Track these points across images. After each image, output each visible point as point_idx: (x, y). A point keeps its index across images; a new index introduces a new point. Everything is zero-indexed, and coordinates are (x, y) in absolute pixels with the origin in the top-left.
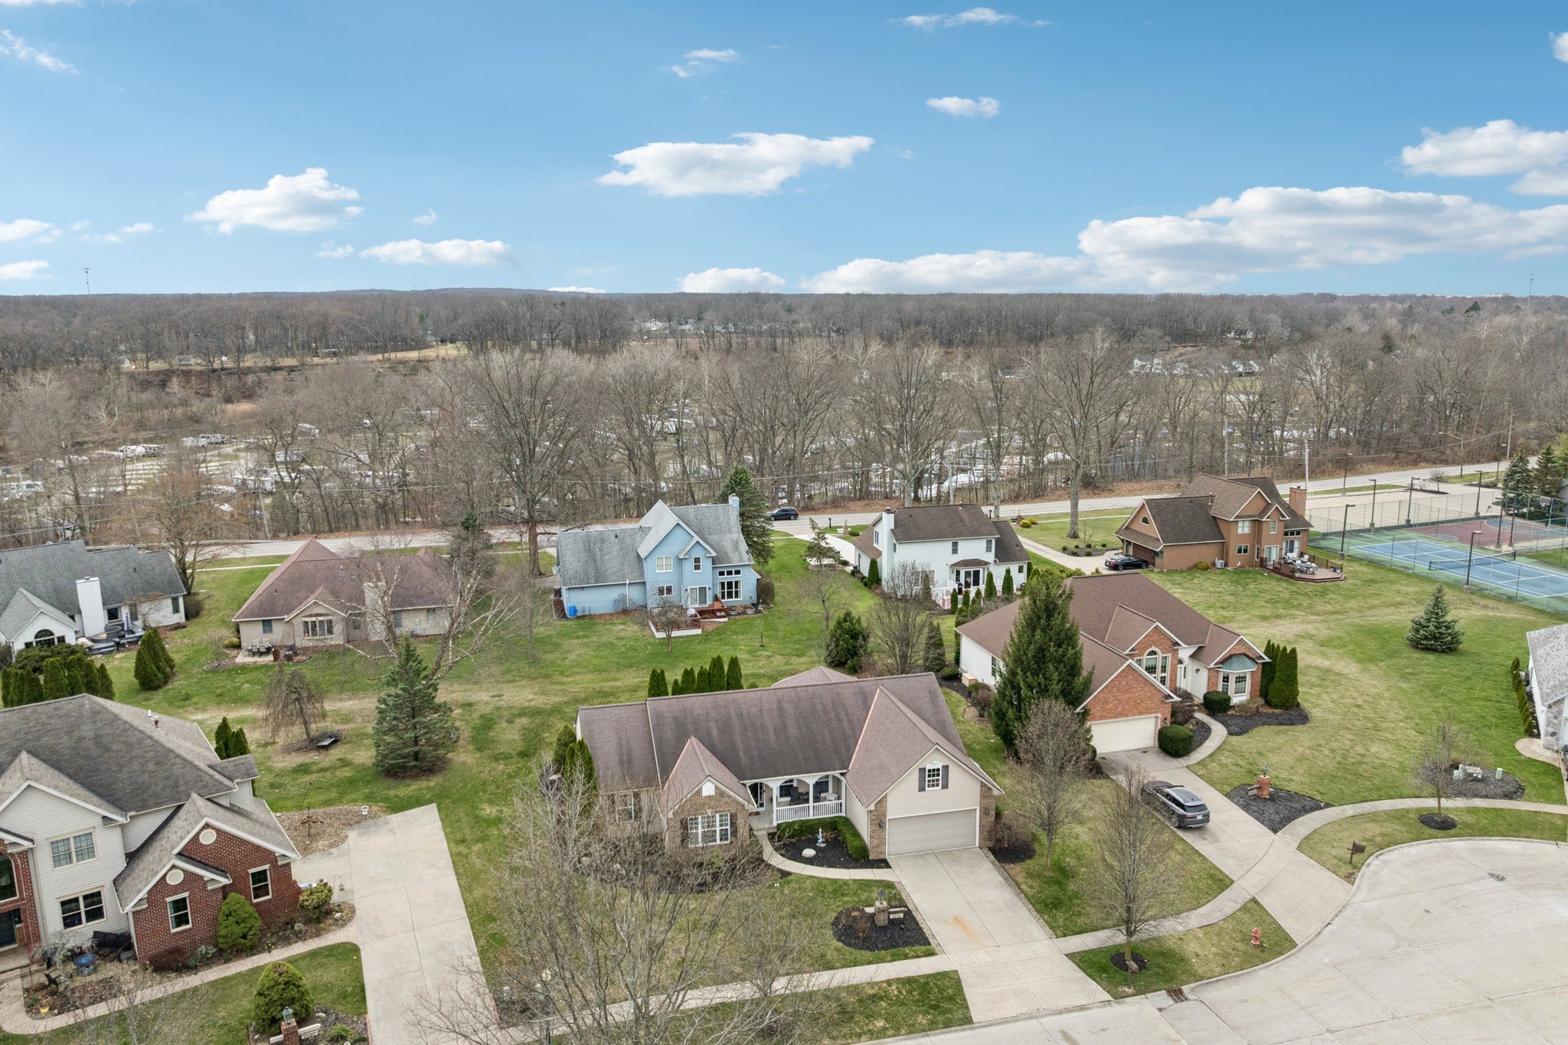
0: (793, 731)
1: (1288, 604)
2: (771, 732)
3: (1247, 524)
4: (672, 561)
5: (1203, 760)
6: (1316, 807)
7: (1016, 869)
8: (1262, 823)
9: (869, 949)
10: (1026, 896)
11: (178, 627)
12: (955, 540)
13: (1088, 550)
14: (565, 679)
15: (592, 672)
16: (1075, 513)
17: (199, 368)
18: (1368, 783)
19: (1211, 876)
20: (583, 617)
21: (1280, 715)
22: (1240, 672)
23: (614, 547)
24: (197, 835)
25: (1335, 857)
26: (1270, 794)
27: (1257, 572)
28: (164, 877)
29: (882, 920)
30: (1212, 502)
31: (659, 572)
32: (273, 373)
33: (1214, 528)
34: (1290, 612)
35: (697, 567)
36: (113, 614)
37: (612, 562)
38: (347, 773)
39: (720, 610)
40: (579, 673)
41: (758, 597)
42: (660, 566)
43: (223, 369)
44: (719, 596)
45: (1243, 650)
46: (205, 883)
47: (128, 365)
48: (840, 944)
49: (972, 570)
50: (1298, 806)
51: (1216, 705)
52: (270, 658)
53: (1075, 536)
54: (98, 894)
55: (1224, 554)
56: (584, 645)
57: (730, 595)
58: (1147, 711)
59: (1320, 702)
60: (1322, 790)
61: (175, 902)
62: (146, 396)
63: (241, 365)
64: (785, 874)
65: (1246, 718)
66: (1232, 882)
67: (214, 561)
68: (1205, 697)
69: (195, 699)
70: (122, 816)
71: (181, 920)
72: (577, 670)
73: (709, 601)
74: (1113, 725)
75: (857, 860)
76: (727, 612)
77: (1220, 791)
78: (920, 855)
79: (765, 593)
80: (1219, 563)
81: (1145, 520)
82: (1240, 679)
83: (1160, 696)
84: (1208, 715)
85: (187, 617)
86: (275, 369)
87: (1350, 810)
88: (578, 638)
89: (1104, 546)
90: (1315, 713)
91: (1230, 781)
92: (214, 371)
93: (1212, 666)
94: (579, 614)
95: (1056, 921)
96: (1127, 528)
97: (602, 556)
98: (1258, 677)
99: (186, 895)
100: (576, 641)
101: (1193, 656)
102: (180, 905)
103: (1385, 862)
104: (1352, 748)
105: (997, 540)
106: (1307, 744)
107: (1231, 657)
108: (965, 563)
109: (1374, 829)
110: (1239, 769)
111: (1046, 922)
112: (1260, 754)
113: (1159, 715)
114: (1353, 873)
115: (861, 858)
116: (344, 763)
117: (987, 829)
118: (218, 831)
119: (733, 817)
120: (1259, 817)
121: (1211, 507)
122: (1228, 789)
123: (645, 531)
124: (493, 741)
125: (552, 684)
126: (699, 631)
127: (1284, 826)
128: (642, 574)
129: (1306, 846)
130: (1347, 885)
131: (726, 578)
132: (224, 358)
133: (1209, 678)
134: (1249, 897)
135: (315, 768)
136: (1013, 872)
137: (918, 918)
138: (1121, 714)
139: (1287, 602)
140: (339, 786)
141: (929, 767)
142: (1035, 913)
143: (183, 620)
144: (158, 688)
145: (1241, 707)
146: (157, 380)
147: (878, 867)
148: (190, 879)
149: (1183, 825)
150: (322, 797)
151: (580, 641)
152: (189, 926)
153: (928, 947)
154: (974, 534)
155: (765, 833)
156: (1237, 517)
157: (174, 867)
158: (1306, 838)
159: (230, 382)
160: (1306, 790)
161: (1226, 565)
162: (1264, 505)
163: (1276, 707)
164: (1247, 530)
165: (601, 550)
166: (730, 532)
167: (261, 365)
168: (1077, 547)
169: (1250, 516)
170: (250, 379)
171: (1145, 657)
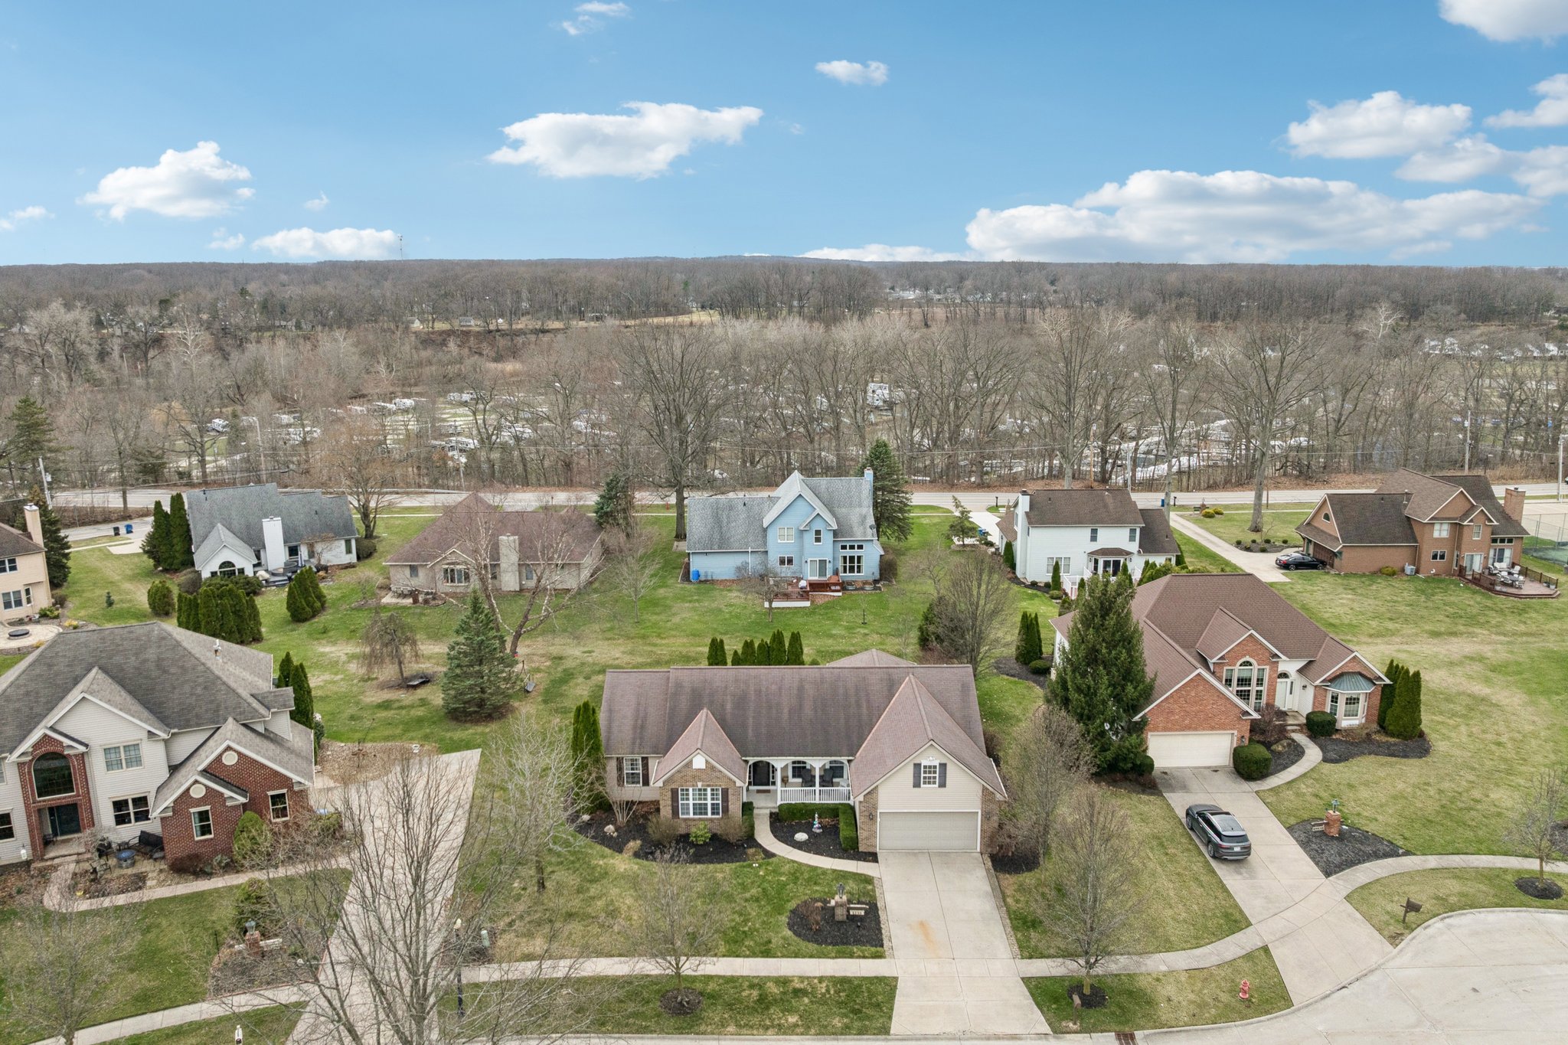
0: (808, 711)
1: (1473, 620)
2: (786, 711)
3: (1446, 527)
4: (793, 532)
5: (1279, 786)
6: (1393, 852)
7: (1010, 881)
8: (1317, 864)
9: (817, 942)
10: (1008, 911)
11: (349, 566)
12: (1094, 526)
13: (1267, 546)
14: (659, 641)
15: (688, 636)
16: (1258, 506)
17: (477, 329)
18: (1469, 834)
19: (1226, 915)
20: (706, 581)
21: (1395, 745)
22: (1353, 693)
23: (742, 515)
24: (221, 755)
25: (1388, 913)
26: (1341, 833)
27: (1452, 582)
28: (188, 790)
29: (840, 914)
30: (1408, 500)
31: (780, 544)
32: (541, 335)
33: (1408, 530)
34: (1471, 629)
35: (818, 540)
36: (293, 551)
37: (737, 529)
38: (420, 712)
39: (835, 584)
40: (675, 636)
41: (881, 574)
42: (781, 536)
43: (498, 330)
44: (841, 569)
45: (1357, 669)
46: (225, 800)
47: (417, 325)
48: (790, 933)
49: (1112, 559)
50: (1369, 849)
51: (1320, 727)
52: (411, 600)
53: (1256, 529)
54: (145, 798)
55: (1416, 560)
56: (694, 609)
57: (852, 570)
58: (1222, 727)
59: (1453, 735)
60: (1407, 834)
61: (200, 813)
62: (425, 354)
63: (514, 327)
64: (769, 855)
65: (1352, 744)
66: (1249, 924)
67: (390, 508)
68: (1308, 717)
69: (331, 633)
70: (165, 732)
71: (205, 830)
72: (673, 633)
73: (829, 573)
74: (1180, 738)
75: (845, 850)
76: (843, 586)
77: (1282, 823)
78: (913, 853)
79: (887, 570)
80: (1409, 569)
81: (1327, 517)
82: (1352, 701)
83: (1237, 711)
84: (1310, 737)
85: (359, 558)
86: (544, 331)
87: (1432, 861)
88: (690, 602)
89: (1285, 542)
90: (1440, 745)
91: (1299, 813)
92: (490, 332)
93: (1317, 683)
94: (702, 578)
95: (1028, 941)
96: (1309, 524)
97: (728, 523)
98: (1377, 700)
99: (208, 808)
100: (687, 605)
101: (1300, 671)
102: (203, 815)
103: (1449, 927)
104: (1467, 791)
105: (1142, 529)
106: (1414, 780)
107: (1342, 675)
108: (1104, 552)
109: (1453, 886)
110: (1317, 801)
111: (1018, 941)
112: (1351, 786)
113: (1236, 732)
114: (1402, 934)
115: (851, 849)
116: (423, 702)
117: (988, 834)
118: (239, 754)
119: (725, 792)
120: (1316, 857)
121: (1406, 506)
122: (1292, 821)
123: (773, 500)
124: (562, 695)
125: (645, 644)
126: (807, 604)
127: (1343, 869)
128: (765, 543)
129: (1358, 898)
130: (1388, 947)
131: (848, 553)
132: (500, 321)
133: (1315, 697)
134: (1261, 944)
135: (396, 705)
136: (1004, 883)
137: (883, 917)
138: (1188, 728)
139: (1473, 617)
140: (407, 723)
141: (924, 763)
142: (1009, 929)
143: (355, 560)
144: (305, 620)
145: (1349, 731)
146: (440, 339)
147: (865, 860)
148: (211, 795)
149: (1219, 854)
150: (387, 733)
151: (691, 605)
152: (212, 836)
153: (879, 949)
154: (1117, 521)
155: (768, 812)
156: (1432, 519)
157: (196, 782)
158: (1362, 887)
159: (502, 342)
160: (1390, 835)
161: (1417, 571)
162: (1468, 506)
163: (1392, 735)
164: (1445, 534)
165: (728, 517)
166: (860, 506)
167: (530, 327)
168: (1254, 541)
169: (1449, 519)
170: (520, 340)
171: (1237, 667)
